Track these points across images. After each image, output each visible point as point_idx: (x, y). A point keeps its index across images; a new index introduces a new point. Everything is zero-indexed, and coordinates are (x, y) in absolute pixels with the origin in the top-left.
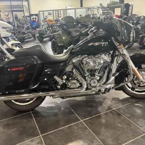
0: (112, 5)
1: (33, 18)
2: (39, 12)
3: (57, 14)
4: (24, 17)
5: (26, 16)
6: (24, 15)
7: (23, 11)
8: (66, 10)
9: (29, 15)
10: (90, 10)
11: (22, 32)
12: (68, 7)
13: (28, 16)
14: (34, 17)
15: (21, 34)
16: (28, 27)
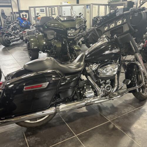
0: (114, 2)
1: (23, 15)
2: (30, 8)
3: (50, 11)
4: (12, 13)
5: (15, 13)
6: (12, 11)
7: (11, 6)
8: (61, 6)
9: (18, 11)
10: (89, 7)
11: (6, 33)
12: (64, 4)
13: (17, 13)
14: (24, 13)
15: (6, 36)
16: (15, 26)
